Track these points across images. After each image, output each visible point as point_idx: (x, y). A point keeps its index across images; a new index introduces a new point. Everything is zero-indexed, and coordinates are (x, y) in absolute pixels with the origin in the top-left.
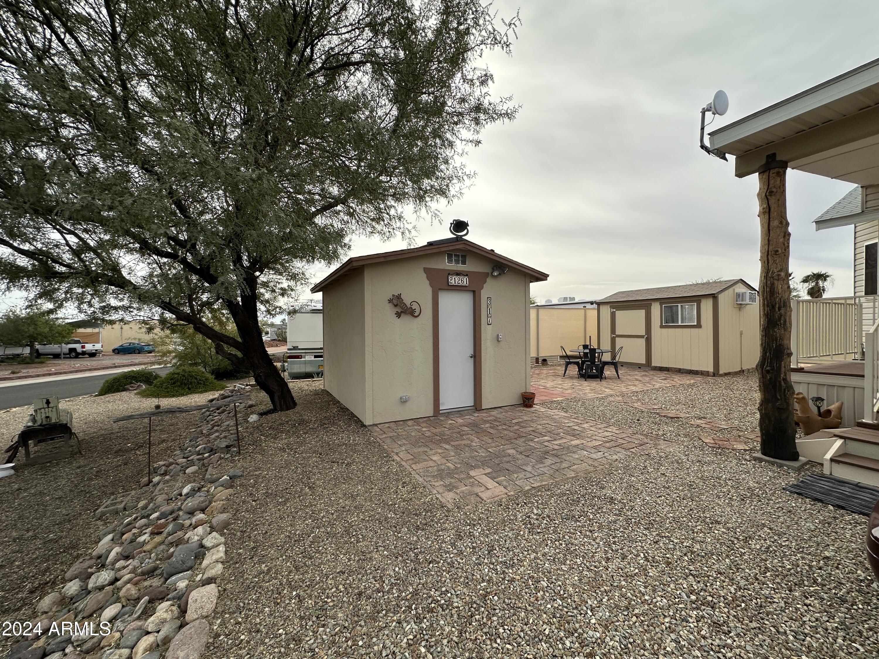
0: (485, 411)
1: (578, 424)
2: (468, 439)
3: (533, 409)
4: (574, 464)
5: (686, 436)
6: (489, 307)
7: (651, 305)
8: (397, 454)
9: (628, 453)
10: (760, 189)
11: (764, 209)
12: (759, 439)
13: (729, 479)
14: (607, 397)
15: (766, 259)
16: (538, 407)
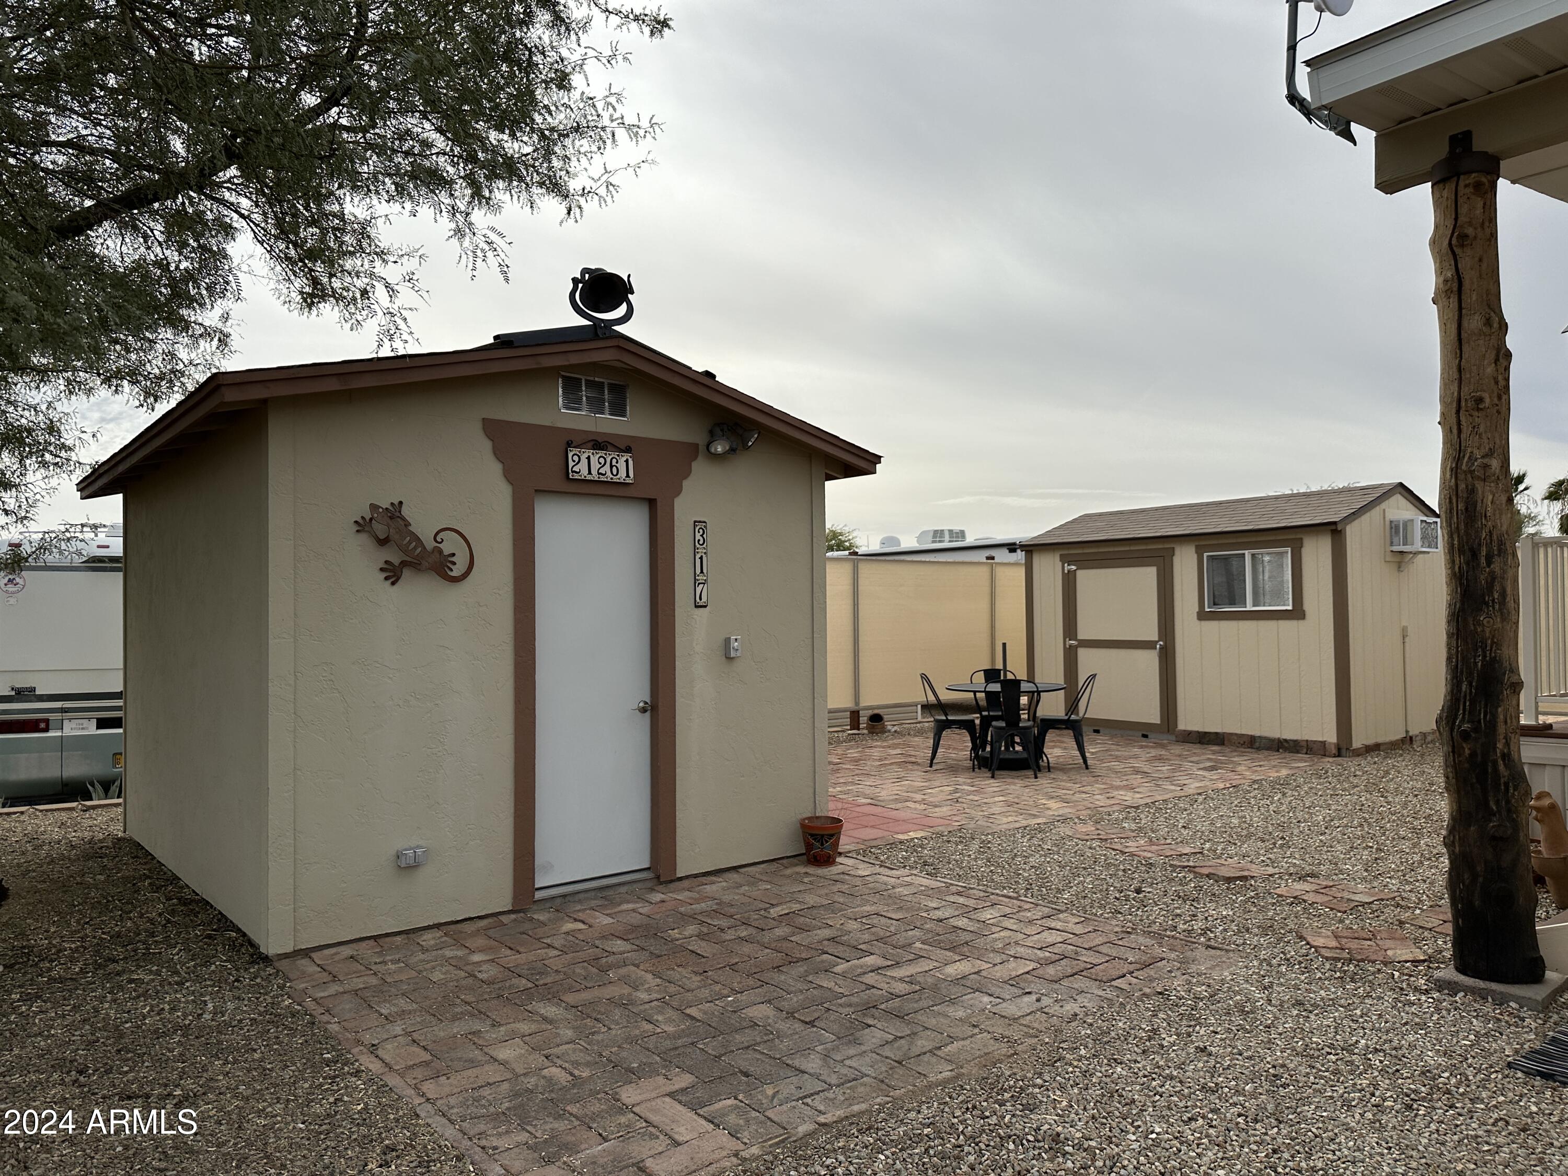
0: (686, 883)
1: (967, 912)
2: (624, 980)
3: (835, 869)
4: (952, 1039)
5: (1265, 930)
6: (701, 550)
7: (1172, 552)
8: (373, 1049)
9: (1110, 994)
10: (1437, 227)
11: (1446, 281)
12: (1449, 928)
13: (1376, 1050)
14: (1051, 823)
15: (1454, 421)
16: (850, 862)
